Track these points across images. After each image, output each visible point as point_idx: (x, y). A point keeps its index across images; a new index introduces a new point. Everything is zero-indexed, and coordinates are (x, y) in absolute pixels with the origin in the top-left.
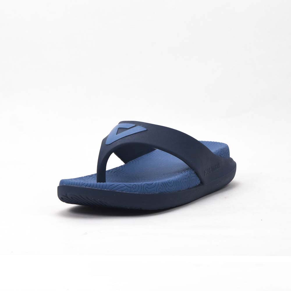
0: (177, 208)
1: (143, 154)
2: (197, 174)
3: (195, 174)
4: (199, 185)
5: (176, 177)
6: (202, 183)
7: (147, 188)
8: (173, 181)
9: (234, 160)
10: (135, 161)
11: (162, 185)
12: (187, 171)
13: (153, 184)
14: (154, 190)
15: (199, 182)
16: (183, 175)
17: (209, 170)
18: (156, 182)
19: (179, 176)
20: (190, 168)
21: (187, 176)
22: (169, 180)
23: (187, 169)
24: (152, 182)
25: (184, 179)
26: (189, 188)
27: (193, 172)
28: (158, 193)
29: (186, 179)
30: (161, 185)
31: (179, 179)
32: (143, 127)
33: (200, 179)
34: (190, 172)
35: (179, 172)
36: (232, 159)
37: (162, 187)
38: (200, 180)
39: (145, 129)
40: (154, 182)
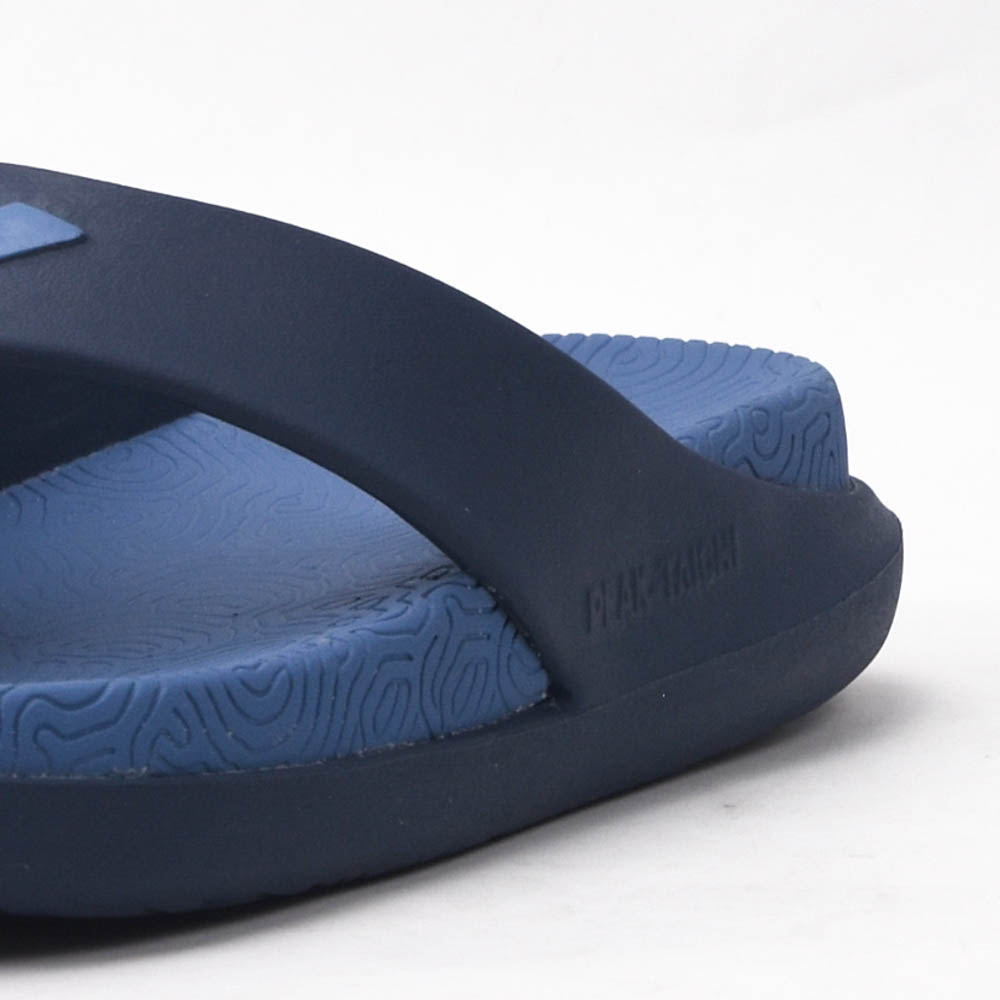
0: (333, 899)
1: (98, 444)
2: (512, 613)
3: (498, 619)
4: (540, 709)
5: (322, 640)
6: (560, 693)
7: (43, 733)
8: (284, 673)
9: (889, 496)
10: (19, 504)
11: (186, 706)
12: (425, 595)
13: (103, 699)
14: (113, 751)
15: (531, 685)
16: (379, 626)
17: (634, 586)
18: (124, 681)
19: (342, 632)
20: (455, 570)
21: (415, 632)
22: (250, 662)
23: (433, 576)
24: (97, 682)
25: (391, 658)
26: (433, 738)
27: (482, 600)
28: (144, 769)
29: (410, 658)
30: (176, 711)
31: (342, 659)
32: (50, 210)
33: (547, 664)
34: (445, 598)
35: (362, 598)
36: (864, 493)
37: (185, 723)
38: (543, 666)
39: (71, 232)
40: (116, 683)
